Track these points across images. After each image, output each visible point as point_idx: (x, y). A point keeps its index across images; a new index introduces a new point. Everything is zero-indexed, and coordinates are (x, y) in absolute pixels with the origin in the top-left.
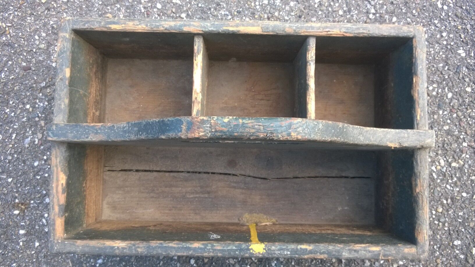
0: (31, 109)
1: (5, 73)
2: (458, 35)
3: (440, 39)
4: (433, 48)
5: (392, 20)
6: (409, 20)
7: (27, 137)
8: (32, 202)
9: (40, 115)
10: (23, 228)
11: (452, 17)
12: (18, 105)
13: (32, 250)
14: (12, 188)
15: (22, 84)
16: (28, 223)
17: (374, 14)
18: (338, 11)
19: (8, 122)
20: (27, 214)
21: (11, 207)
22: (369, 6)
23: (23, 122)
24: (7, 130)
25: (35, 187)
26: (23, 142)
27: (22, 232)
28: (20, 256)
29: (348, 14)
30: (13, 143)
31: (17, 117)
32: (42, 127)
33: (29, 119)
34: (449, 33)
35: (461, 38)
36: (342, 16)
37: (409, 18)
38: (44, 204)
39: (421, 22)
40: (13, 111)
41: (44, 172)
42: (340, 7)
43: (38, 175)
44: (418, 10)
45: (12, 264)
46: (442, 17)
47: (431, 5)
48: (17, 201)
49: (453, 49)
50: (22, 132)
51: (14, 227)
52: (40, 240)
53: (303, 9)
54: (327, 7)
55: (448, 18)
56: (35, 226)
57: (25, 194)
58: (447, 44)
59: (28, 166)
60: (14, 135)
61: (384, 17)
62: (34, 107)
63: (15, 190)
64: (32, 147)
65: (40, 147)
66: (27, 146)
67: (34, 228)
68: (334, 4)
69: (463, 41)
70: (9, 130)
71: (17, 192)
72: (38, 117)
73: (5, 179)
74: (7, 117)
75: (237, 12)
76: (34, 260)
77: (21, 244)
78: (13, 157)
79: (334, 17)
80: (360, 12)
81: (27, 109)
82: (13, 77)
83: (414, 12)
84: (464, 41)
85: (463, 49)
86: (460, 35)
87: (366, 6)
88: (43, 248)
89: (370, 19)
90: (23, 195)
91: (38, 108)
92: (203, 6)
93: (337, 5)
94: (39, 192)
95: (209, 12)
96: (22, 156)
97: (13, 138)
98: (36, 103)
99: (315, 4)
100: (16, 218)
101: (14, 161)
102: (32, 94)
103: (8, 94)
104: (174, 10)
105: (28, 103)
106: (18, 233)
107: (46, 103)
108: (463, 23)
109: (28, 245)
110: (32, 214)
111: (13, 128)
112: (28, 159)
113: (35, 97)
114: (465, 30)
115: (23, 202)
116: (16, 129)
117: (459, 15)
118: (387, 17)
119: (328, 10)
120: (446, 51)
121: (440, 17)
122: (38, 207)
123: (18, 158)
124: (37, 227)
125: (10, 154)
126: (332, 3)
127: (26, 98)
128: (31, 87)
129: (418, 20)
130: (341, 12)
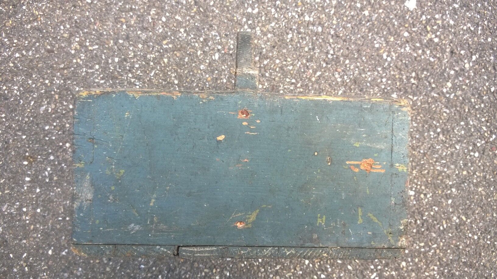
0: (49, 84)
1: (32, 52)
2: (394, 82)
3: (380, 83)
4: (373, 89)
5: (345, 62)
6: (358, 64)
7: (43, 106)
8: (39, 157)
9: (56, 90)
10: (29, 176)
11: (392, 68)
12: (39, 79)
13: (34, 195)
14: (25, 143)
15: (45, 63)
16: (33, 172)
17: (332, 55)
18: (304, 48)
19: (29, 92)
20: (34, 166)
21: (21, 158)
22: (329, 48)
23: (42, 93)
24: (27, 97)
25: (43, 146)
26: (39, 109)
27: (28, 179)
28: (23, 197)
29: (312, 51)
30: (31, 108)
31: (37, 89)
32: (56, 99)
33: (46, 92)
34: (388, 80)
35: (397, 85)
36: (307, 52)
37: (359, 62)
38: (48, 160)
39: (368, 67)
40: (34, 83)
41: (52, 135)
42: (307, 44)
43: (47, 137)
44: (367, 57)
45: (16, 202)
46: (385, 66)
47: (378, 55)
48: (27, 154)
49: (389, 92)
50: (39, 101)
51: (22, 174)
52: (40, 188)
53: (277, 41)
54: (296, 43)
55: (390, 68)
56: (39, 176)
57: (35, 150)
58: (385, 88)
59: (40, 128)
60: (33, 103)
61: (339, 59)
62: (51, 83)
63: (27, 146)
64: (45, 114)
65: (51, 115)
66: (42, 112)
67: (37, 177)
68: (303, 41)
69: (397, 88)
70: (29, 97)
71: (28, 147)
72: (54, 91)
73: (20, 136)
74: (29, 87)
75: (225, 35)
76: (34, 202)
77: (26, 188)
78: (29, 119)
79: (300, 52)
80: (321, 51)
81: (46, 83)
82: (38, 56)
83: (364, 58)
84: (399, 88)
85: (396, 94)
86: (396, 83)
87: (327, 48)
88: (42, 194)
89: (328, 58)
90: (32, 150)
91: (55, 84)
92: (199, 25)
93: (305, 42)
94: (45, 150)
95: (203, 31)
96: (37, 120)
97: (32, 104)
98: (54, 80)
99: (288, 39)
100: (25, 167)
101: (30, 123)
102: (51, 72)
103: (32, 69)
104: (175, 25)
105: (47, 79)
106: (25, 179)
107: (62, 81)
108: (400, 74)
109: (31, 190)
110: (38, 166)
111: (32, 96)
112: (41, 123)
113: (54, 75)
114: (401, 80)
115: (32, 155)
116: (34, 98)
117: (399, 67)
118: (342, 59)
119: (296, 45)
120: (383, 93)
121: (383, 66)
122: (44, 161)
123: (33, 121)
124: (40, 177)
125: (27, 117)
126: (301, 41)
127: (47, 74)
128: (52, 67)
129: (366, 65)
130: (306, 49)
